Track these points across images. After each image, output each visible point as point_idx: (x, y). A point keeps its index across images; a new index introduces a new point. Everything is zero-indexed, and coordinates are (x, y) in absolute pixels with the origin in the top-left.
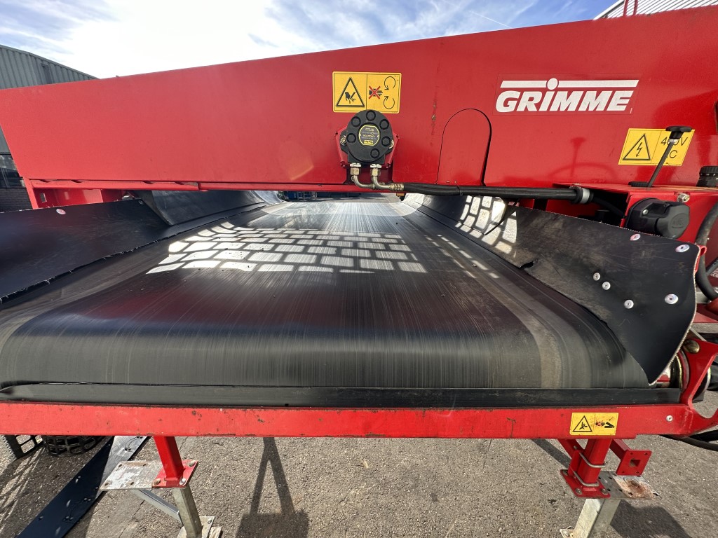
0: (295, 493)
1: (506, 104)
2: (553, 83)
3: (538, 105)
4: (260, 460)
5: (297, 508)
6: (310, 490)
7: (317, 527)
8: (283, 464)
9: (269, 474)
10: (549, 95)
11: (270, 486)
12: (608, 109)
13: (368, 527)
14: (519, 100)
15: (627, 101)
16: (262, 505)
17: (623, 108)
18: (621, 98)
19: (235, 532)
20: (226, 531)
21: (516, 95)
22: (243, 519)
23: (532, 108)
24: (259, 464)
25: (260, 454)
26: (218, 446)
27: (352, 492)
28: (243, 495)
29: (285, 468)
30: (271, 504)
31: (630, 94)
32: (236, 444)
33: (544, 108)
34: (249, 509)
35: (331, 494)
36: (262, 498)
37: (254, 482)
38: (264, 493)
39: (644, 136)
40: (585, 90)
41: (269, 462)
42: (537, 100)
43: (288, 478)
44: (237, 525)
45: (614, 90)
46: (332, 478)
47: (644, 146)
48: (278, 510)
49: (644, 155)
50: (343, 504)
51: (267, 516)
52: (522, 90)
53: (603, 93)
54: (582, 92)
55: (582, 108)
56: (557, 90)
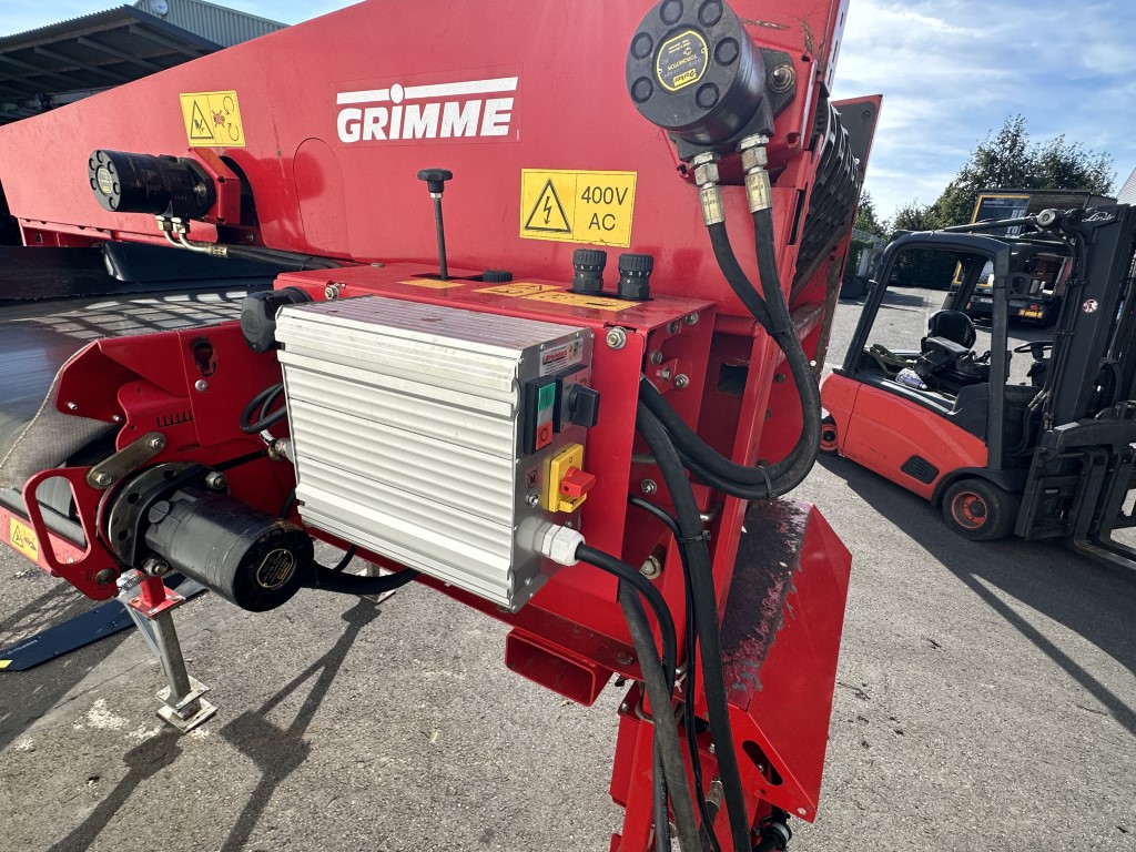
0: (319, 719)
1: (349, 131)
2: (397, 92)
3: (386, 130)
4: (315, 660)
5: (306, 737)
6: (337, 727)
7: (308, 772)
8: (336, 679)
9: (312, 682)
10: (397, 111)
11: (299, 697)
12: (483, 134)
13: (363, 811)
14: (361, 122)
15: (507, 118)
16: (275, 711)
17: (504, 131)
18: (498, 112)
19: (227, 723)
20: (218, 716)
21: (356, 114)
22: (244, 715)
23: (381, 136)
24: (309, 664)
25: (321, 654)
26: (288, 621)
27: (384, 759)
28: (266, 689)
29: (333, 684)
30: (283, 718)
31: (508, 103)
32: (306, 629)
33: (394, 135)
34: (258, 708)
35: (357, 746)
36: (281, 703)
37: (288, 682)
38: (288, 699)
39: (550, 183)
40: (442, 100)
41: (322, 669)
42: (383, 122)
43: (326, 698)
44: (234, 716)
45: (484, 97)
46: (375, 728)
47: (552, 202)
48: (285, 727)
49: (556, 221)
50: (360, 765)
51: (269, 725)
52: (362, 106)
53: (469, 104)
54: (438, 105)
55: (445, 133)
56: (405, 103)
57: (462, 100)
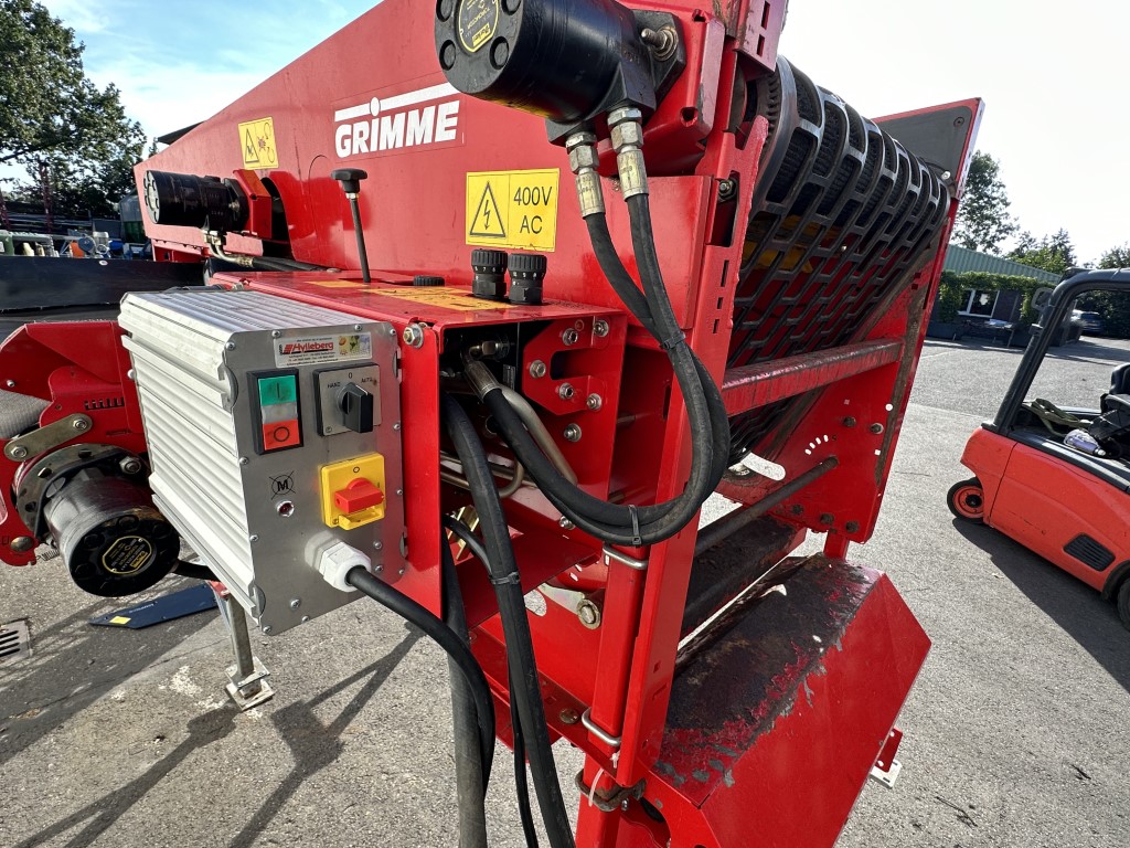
0: (359, 722)
1: (344, 147)
2: (375, 106)
3: (368, 142)
4: (370, 662)
5: (343, 737)
6: (373, 733)
7: (335, 772)
8: (384, 685)
9: (363, 682)
10: (375, 122)
11: (346, 697)
12: (437, 140)
13: (375, 824)
14: (351, 137)
15: (454, 121)
16: (322, 705)
17: (452, 135)
18: (448, 117)
19: (279, 708)
20: (274, 700)
21: (348, 129)
22: (296, 703)
23: (365, 149)
24: (364, 666)
25: (378, 658)
26: (356, 621)
27: (407, 775)
28: (321, 682)
29: (380, 690)
30: (327, 714)
32: (371, 631)
34: (310, 699)
35: (386, 756)
36: (329, 699)
37: (341, 679)
38: (337, 697)
39: (488, 186)
40: (406, 109)
41: (374, 673)
42: (366, 136)
43: (370, 702)
44: (287, 703)
45: (437, 103)
46: (407, 742)
47: (491, 207)
48: (327, 723)
49: (495, 228)
50: (384, 777)
51: (314, 719)
52: (352, 122)
53: (426, 111)
54: (404, 114)
55: (409, 143)
56: (382, 114)
57: (421, 107)
